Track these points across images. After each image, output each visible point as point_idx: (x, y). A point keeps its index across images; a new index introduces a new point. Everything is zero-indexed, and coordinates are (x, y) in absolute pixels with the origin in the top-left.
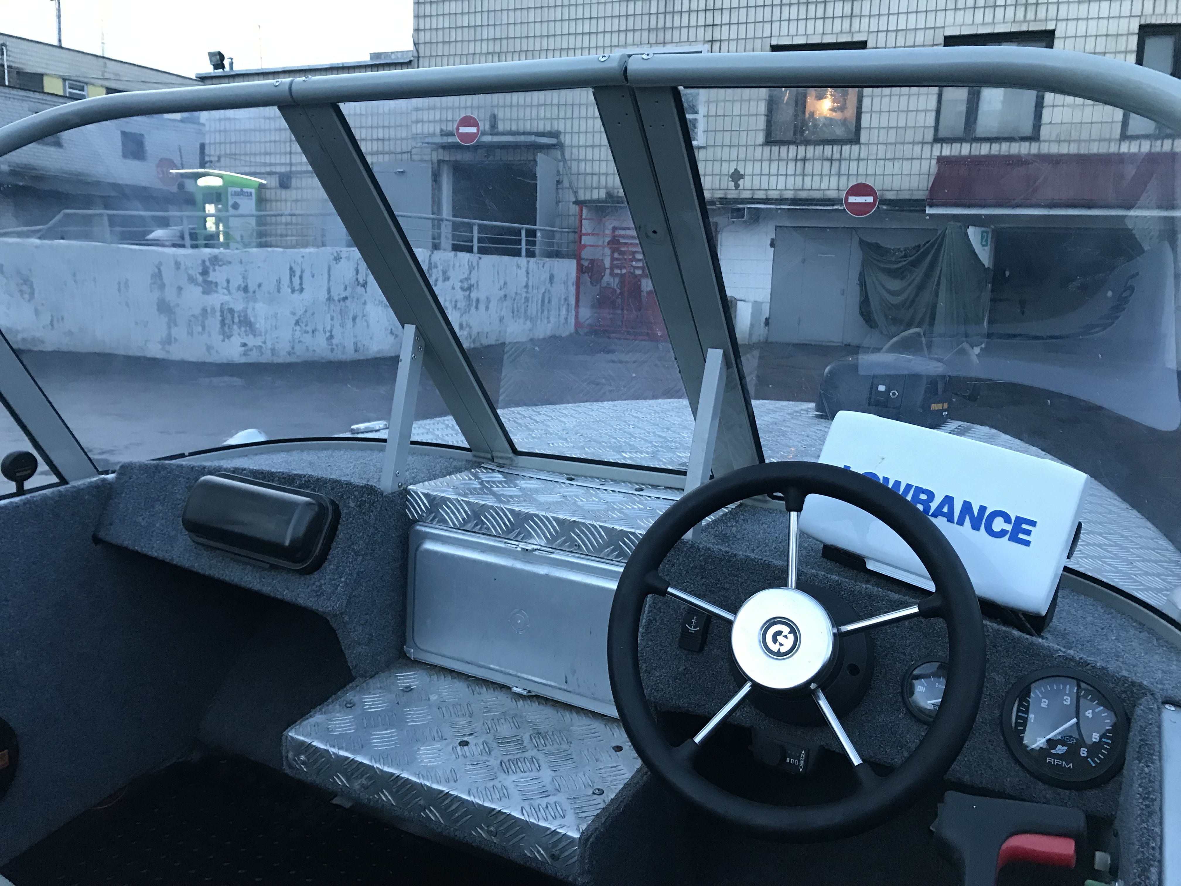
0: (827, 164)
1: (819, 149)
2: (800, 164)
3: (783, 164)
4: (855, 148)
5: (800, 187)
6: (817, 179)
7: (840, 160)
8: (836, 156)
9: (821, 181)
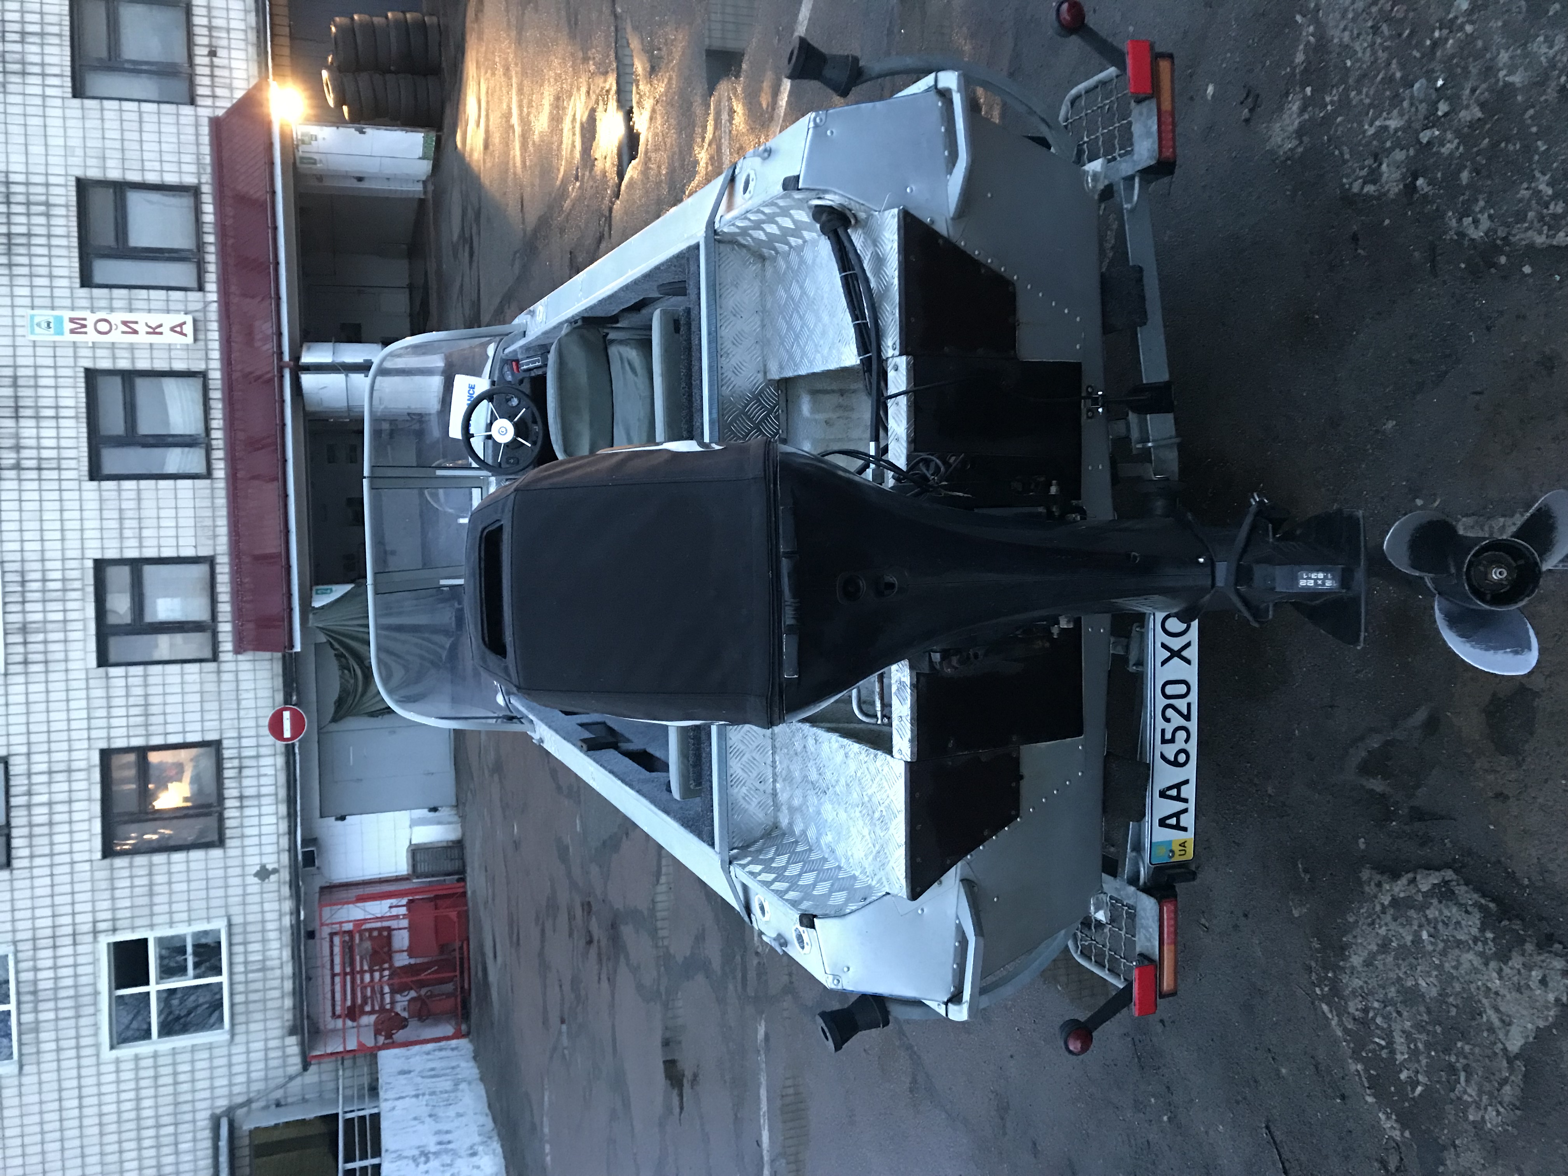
0: (246, 772)
1: (228, 783)
2: (246, 803)
3: (247, 822)
4: (226, 743)
5: (273, 797)
6: (263, 780)
7: (240, 758)
8: (236, 763)
9: (265, 775)
